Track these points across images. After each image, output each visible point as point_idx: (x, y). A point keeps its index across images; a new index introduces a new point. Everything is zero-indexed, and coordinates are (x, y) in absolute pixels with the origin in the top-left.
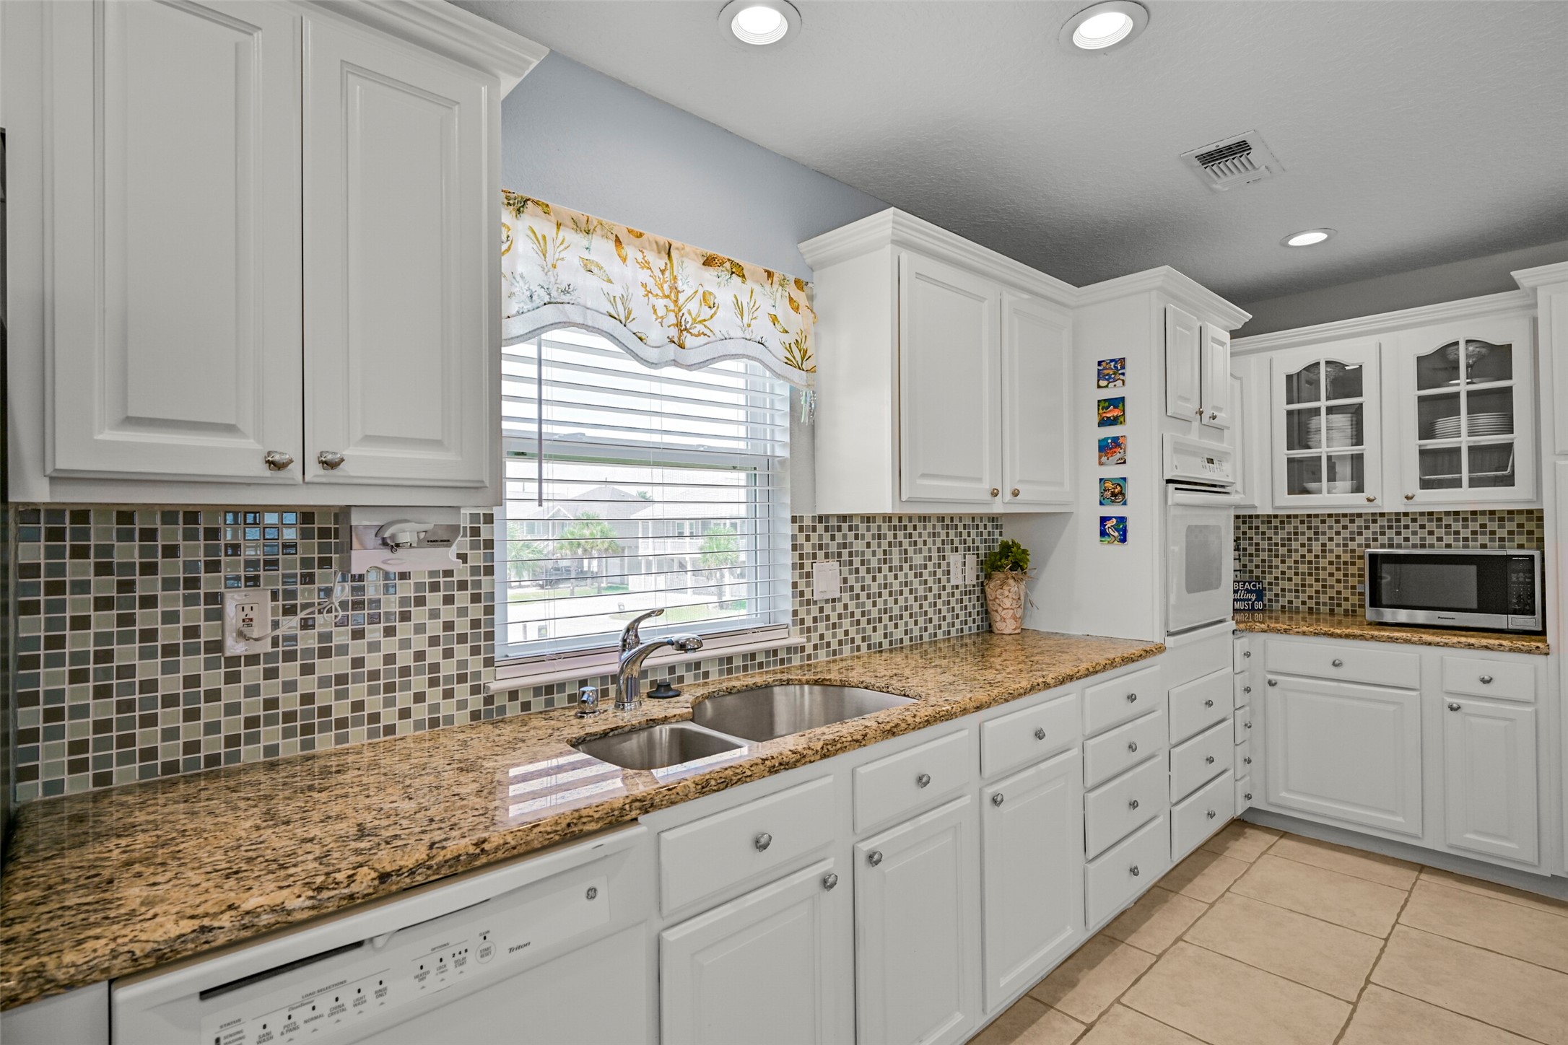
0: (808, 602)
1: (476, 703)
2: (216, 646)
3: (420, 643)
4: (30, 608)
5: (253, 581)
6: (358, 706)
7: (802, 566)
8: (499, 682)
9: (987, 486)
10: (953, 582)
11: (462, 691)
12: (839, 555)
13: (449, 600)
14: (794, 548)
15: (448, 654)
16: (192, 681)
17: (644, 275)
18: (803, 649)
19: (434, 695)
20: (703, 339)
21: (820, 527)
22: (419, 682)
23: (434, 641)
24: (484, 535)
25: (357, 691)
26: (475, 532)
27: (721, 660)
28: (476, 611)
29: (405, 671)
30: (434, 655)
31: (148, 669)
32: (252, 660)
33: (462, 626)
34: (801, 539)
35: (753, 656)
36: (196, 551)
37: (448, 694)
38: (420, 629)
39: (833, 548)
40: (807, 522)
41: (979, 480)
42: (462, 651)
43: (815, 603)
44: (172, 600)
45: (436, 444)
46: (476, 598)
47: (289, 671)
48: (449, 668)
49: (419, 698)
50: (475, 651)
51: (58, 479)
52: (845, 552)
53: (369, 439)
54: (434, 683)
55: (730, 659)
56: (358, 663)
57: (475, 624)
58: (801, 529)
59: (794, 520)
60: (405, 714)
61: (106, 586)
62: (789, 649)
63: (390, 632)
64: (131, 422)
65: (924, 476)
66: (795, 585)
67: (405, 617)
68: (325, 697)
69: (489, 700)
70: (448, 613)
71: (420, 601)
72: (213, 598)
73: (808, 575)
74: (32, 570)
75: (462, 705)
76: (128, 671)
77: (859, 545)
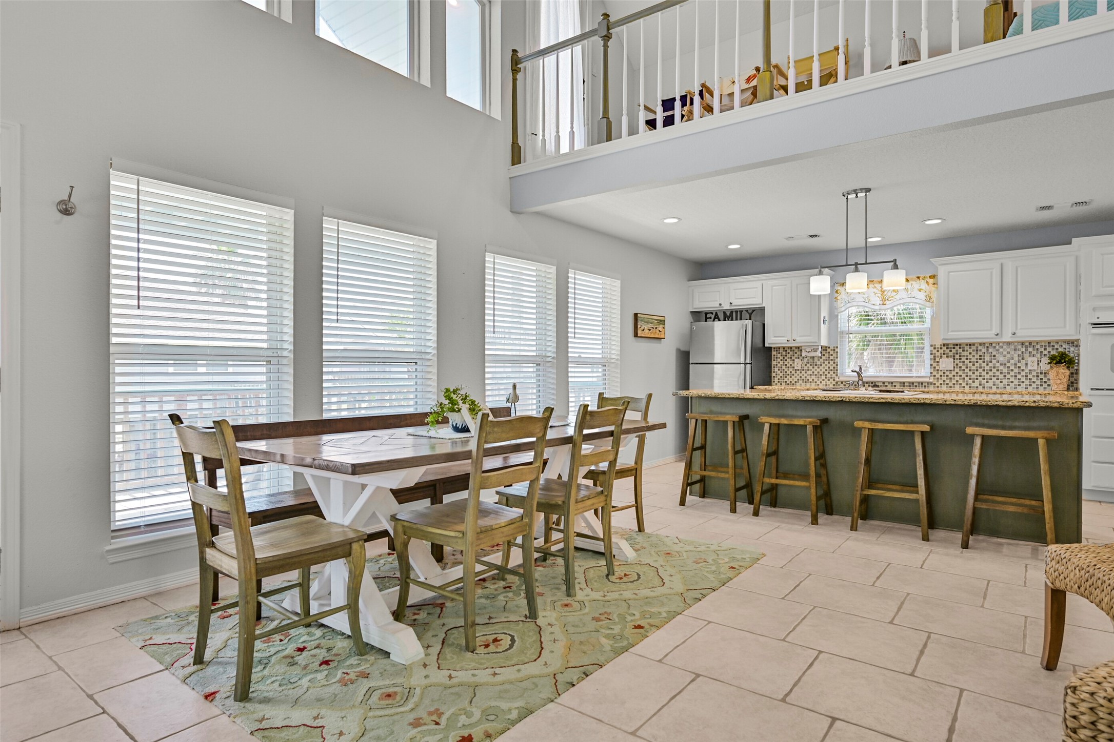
0: (938, 370)
1: (834, 383)
2: (794, 367)
3: (823, 370)
4: (774, 360)
5: (799, 358)
6: (813, 380)
7: (935, 359)
8: (841, 379)
9: (994, 332)
10: (1030, 368)
11: (831, 380)
12: (954, 356)
13: (829, 363)
14: (931, 354)
15: (829, 373)
16: (791, 372)
17: (875, 290)
18: (935, 384)
19: (826, 380)
20: (892, 301)
21: (944, 348)
22: (823, 377)
23: (826, 370)
24: (836, 351)
25: (813, 377)
26: (834, 350)
27: (900, 383)
28: (834, 365)
29: (821, 375)
30: (826, 373)
31: (786, 370)
32: (798, 370)
33: (832, 368)
34: (935, 351)
35: (913, 383)
36: (791, 353)
37: (829, 380)
38: (824, 368)
39: (951, 354)
40: (938, 346)
41: (991, 330)
42: (831, 373)
43: (941, 371)
44: (789, 360)
45: (810, 336)
46: (834, 363)
47: (803, 372)
48: (829, 375)
49: (823, 380)
50: (834, 373)
51: (769, 344)
52: (957, 356)
53: (800, 336)
54: (826, 378)
55: (904, 383)
56: (813, 372)
57: (834, 368)
58: (935, 348)
59: (931, 346)
60: (821, 382)
61: (781, 358)
62: (928, 383)
63: (818, 368)
64: (775, 337)
65: (952, 331)
66: (931, 365)
67: (821, 365)
68: (808, 377)
69: (837, 383)
70: (829, 365)
71: (824, 363)
72: (794, 360)
73: (938, 362)
74: (774, 355)
75: (831, 383)
76: (784, 370)
77: (965, 353)
